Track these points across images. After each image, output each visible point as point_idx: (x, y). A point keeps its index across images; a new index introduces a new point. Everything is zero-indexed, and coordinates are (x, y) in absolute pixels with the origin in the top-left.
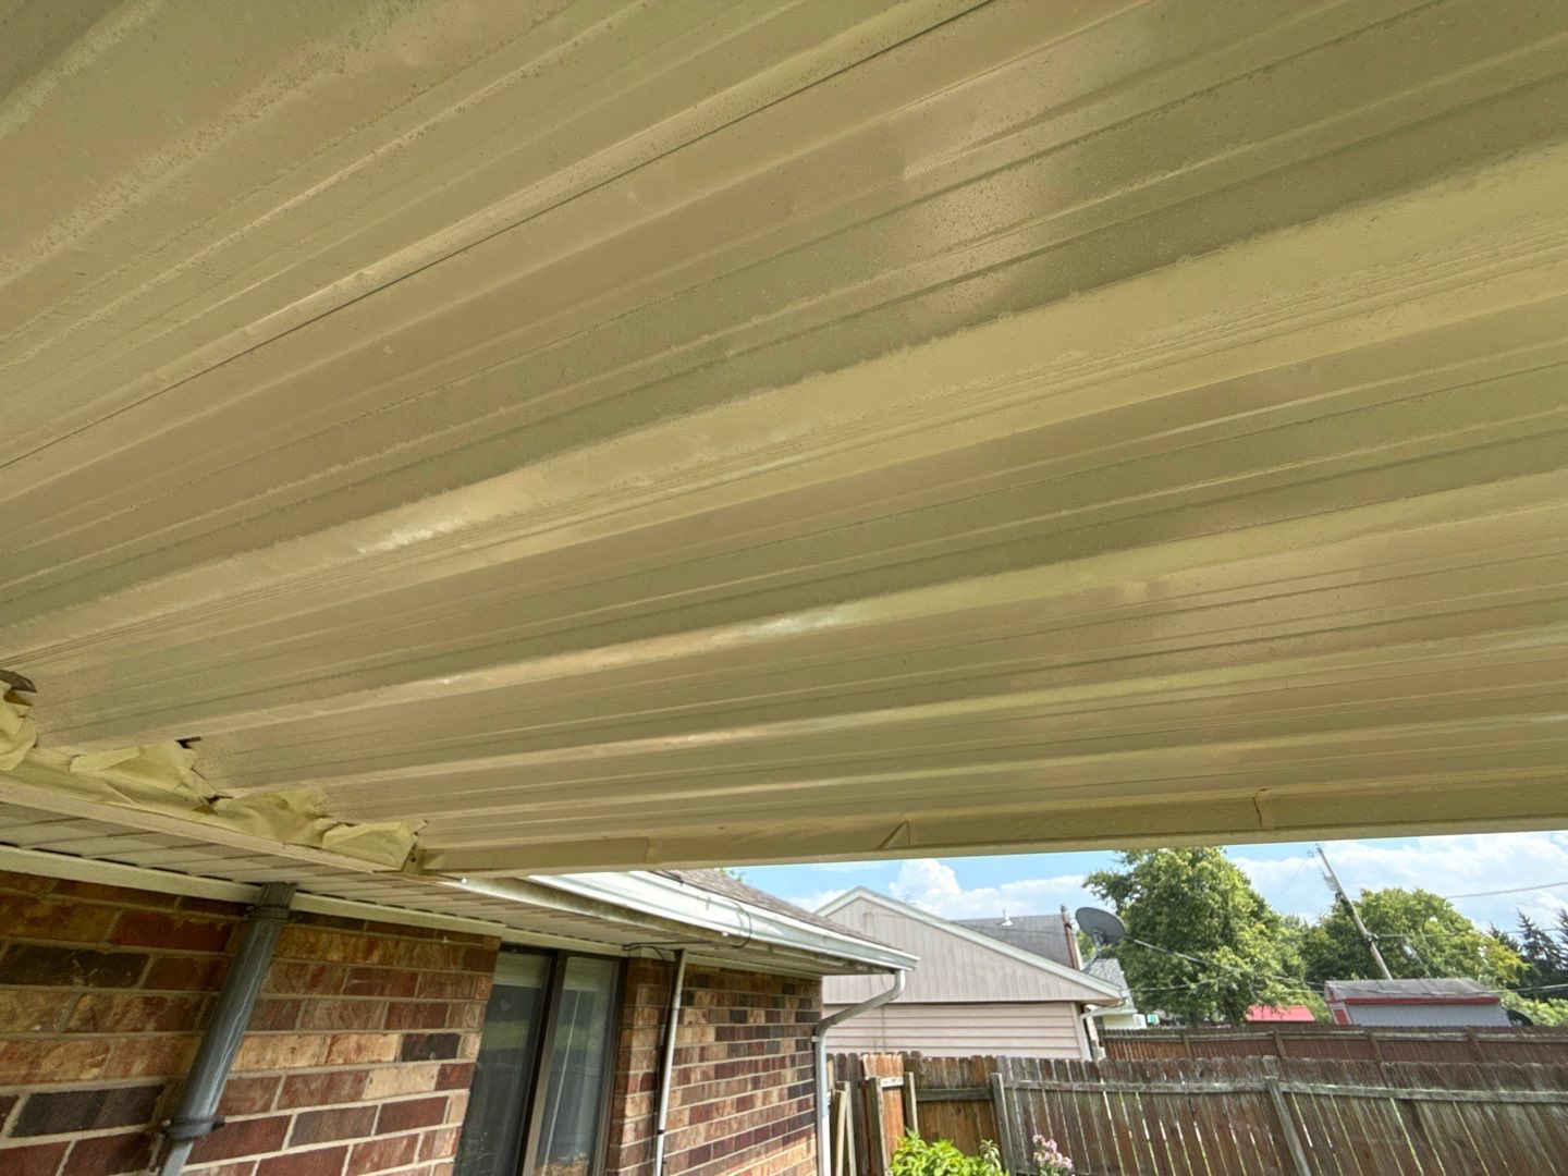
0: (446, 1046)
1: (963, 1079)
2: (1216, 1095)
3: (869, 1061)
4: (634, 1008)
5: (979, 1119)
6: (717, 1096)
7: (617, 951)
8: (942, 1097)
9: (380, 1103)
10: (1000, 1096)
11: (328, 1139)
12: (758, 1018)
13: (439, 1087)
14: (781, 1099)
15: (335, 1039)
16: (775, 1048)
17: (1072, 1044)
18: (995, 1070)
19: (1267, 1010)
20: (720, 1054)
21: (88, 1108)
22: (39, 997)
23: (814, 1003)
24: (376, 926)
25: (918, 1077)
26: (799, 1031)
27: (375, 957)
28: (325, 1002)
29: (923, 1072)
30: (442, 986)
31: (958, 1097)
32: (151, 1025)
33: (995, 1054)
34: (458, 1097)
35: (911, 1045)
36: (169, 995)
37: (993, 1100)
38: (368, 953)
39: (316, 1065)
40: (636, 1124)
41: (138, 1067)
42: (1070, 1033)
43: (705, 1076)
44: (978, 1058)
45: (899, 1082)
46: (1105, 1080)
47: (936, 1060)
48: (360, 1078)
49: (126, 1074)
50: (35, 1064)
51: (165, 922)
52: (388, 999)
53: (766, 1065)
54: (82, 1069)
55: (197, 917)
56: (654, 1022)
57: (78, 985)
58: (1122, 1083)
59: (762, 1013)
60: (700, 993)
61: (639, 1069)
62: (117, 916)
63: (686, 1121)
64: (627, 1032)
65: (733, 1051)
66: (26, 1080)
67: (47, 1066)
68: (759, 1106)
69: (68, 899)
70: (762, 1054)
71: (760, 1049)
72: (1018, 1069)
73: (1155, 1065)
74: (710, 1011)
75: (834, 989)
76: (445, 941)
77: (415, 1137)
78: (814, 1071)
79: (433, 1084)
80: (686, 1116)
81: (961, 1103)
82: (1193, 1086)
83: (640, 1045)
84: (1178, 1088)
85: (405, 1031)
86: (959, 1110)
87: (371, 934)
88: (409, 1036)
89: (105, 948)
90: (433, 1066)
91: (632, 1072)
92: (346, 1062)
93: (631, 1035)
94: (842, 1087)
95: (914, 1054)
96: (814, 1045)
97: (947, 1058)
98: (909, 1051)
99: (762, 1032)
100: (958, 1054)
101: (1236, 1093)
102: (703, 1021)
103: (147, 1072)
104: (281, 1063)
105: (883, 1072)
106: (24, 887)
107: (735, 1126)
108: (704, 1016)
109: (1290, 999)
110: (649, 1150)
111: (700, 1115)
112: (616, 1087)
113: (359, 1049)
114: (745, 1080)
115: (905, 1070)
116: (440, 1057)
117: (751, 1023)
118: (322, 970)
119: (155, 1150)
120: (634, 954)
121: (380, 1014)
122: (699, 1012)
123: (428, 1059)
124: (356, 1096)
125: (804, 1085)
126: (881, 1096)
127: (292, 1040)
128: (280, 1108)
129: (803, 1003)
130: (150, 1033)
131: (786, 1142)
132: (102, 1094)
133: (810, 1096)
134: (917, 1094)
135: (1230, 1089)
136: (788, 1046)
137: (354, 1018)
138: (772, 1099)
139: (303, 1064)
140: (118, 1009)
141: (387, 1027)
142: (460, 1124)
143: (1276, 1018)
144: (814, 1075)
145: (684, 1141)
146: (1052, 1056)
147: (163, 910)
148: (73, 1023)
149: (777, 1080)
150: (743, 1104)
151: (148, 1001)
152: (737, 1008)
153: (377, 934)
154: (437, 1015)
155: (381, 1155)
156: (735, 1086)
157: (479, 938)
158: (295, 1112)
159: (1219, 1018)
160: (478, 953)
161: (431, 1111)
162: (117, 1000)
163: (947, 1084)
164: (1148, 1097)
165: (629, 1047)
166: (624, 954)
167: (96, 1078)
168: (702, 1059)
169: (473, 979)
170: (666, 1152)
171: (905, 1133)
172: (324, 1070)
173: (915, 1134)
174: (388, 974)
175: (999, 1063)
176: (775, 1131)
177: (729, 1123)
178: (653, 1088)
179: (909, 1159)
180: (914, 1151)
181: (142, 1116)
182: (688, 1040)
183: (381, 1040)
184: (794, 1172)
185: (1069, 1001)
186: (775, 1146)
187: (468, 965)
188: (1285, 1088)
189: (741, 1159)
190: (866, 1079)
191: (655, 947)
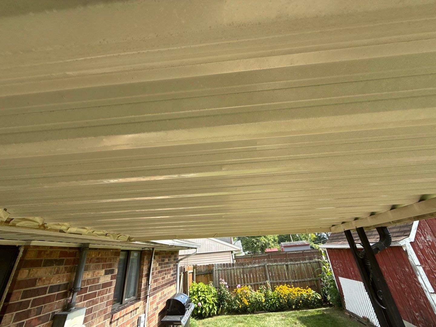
0: (112, 272)
1: (206, 269)
2: (255, 267)
3: (186, 268)
4: (144, 261)
5: (209, 278)
6: (159, 277)
7: (140, 249)
8: (201, 274)
9: (102, 283)
10: (214, 272)
11: (94, 291)
13: (111, 279)
14: (170, 277)
15: (94, 272)
17: (229, 260)
18: (213, 267)
19: (269, 249)
20: (159, 269)
21: (58, 287)
22: (49, 268)
23: (177, 256)
24: (100, 249)
25: (196, 270)
26: (174, 262)
27: (100, 255)
28: (92, 265)
29: (197, 269)
30: (111, 260)
31: (205, 273)
32: (66, 272)
33: (213, 263)
34: (114, 281)
35: (194, 263)
36: (68, 266)
37: (212, 273)
39: (92, 277)
40: (144, 284)
41: (65, 280)
42: (229, 258)
43: (156, 273)
44: (210, 265)
45: (192, 271)
46: (235, 266)
47: (201, 266)
48: (99, 279)
49: (63, 281)
50: (50, 281)
51: (66, 252)
52: (102, 263)
53: (168, 270)
54: (57, 281)
55: (71, 251)
56: (147, 263)
57: (55, 266)
58: (239, 267)
59: (167, 259)
61: (145, 273)
62: (59, 252)
63: (153, 282)
64: (142, 266)
65: (162, 268)
66: (49, 284)
67: (52, 281)
68: (166, 278)
69: (52, 250)
70: (167, 268)
71: (167, 267)
72: (218, 266)
73: (245, 263)
74: (158, 260)
75: (181, 252)
76: (111, 251)
77: (107, 289)
78: (177, 271)
80: (153, 281)
82: (252, 266)
83: (145, 268)
84: (249, 267)
85: (105, 269)
86: (205, 276)
87: (99, 251)
88: (106, 270)
89: (58, 258)
90: (110, 276)
91: (143, 274)
92: (96, 276)
93: (143, 266)
94: (181, 273)
95: (196, 265)
96: (177, 265)
97: (203, 265)
98: (195, 265)
99: (167, 263)
100: (206, 264)
101: (259, 267)
102: (156, 262)
103: (66, 280)
104: (86, 277)
105: (189, 269)
106: (45, 248)
107: (162, 283)
108: (157, 261)
109: (274, 247)
110: (146, 288)
111: (155, 281)
112: (140, 277)
113: (98, 273)
114: (164, 273)
115: (193, 269)
116: (111, 274)
117: (165, 262)
118: (91, 259)
119: (68, 294)
120: (143, 249)
121: (101, 266)
122: (156, 260)
123: (109, 274)
124: (98, 282)
125: (175, 274)
126: (188, 275)
127: (88, 273)
128: (86, 285)
129: (175, 256)
130: (66, 274)
131: (171, 285)
132: (60, 285)
133: (176, 276)
134: (196, 273)
135: (258, 266)
136: (172, 266)
137: (97, 268)
138: (169, 277)
139: (89, 277)
140: (61, 269)
141: (102, 269)
142: (114, 286)
143: (271, 251)
145: (152, 286)
146: (225, 263)
147: (66, 250)
148: (55, 273)
149: (169, 273)
150: (163, 278)
151: (65, 268)
152: (163, 259)
153: (100, 251)
154: (110, 266)
155: (102, 293)
156: (162, 275)
157: (117, 249)
158: (89, 286)
159: (260, 252)
160: (117, 252)
161: (110, 284)
163: (203, 271)
164: (243, 269)
165: (143, 269)
166: (142, 250)
167: (59, 282)
168: (156, 270)
169: (116, 258)
170: (150, 288)
171: (193, 282)
172: (93, 278)
173: (195, 282)
174: (102, 259)
175: (214, 265)
176: (169, 283)
177: (160, 282)
178: (147, 276)
179: (193, 287)
180: (194, 285)
181: (66, 289)
182: (154, 266)
183: (102, 271)
184: (172, 291)
185: (229, 251)
186: (169, 286)
187: (115, 255)
188: (268, 265)
189: (162, 289)
190: (185, 271)
191: (148, 248)
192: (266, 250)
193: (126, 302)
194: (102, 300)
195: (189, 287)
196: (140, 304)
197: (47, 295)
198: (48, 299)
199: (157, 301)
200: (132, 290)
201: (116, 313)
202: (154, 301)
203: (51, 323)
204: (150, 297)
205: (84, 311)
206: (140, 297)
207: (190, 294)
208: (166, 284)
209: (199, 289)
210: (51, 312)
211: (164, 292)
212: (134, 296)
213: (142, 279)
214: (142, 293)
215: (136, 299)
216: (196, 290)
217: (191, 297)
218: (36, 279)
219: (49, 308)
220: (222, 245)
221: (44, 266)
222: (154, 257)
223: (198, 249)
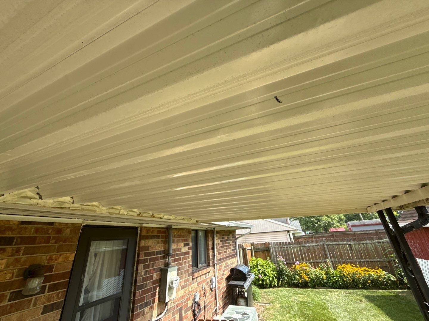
0: (188, 244)
1: (263, 247)
2: (313, 246)
3: (244, 245)
6: (221, 251)
7: (205, 229)
8: (259, 250)
9: (183, 252)
11: (179, 256)
12: (226, 238)
15: (178, 244)
16: (229, 243)
17: (286, 239)
19: (334, 229)
22: (153, 241)
24: (178, 229)
25: (254, 247)
27: (179, 233)
28: (176, 239)
29: (255, 246)
30: (186, 236)
31: (262, 250)
32: (162, 243)
33: (270, 242)
34: (191, 251)
35: (252, 242)
36: (163, 239)
37: (269, 250)
38: (178, 233)
40: (211, 255)
41: (162, 248)
42: (286, 237)
43: (219, 248)
44: (266, 243)
45: (250, 248)
46: (292, 245)
48: (181, 249)
52: (181, 239)
53: (228, 246)
54: (159, 248)
56: (212, 239)
57: (156, 239)
60: (217, 234)
61: (211, 247)
62: (157, 231)
64: (208, 242)
65: (223, 244)
66: (155, 249)
67: (156, 248)
68: (228, 252)
69: (153, 229)
71: (227, 243)
72: (274, 244)
75: (238, 232)
76: (185, 230)
77: (187, 256)
78: (236, 246)
79: (188, 249)
80: (217, 254)
81: (263, 251)
83: (210, 243)
88: (184, 243)
89: (157, 234)
90: (187, 247)
91: (210, 247)
92: (179, 247)
94: (240, 249)
96: (235, 242)
97: (259, 243)
98: (252, 243)
99: (227, 240)
100: (262, 243)
102: (218, 239)
104: (174, 247)
105: (247, 246)
109: (340, 226)
110: (213, 259)
111: (220, 254)
112: (207, 250)
115: (251, 246)
116: (188, 246)
117: (225, 239)
118: (175, 235)
119: (166, 257)
120: (207, 229)
121: (181, 240)
122: (217, 238)
124: (181, 251)
126: (247, 251)
127: (174, 244)
129: (233, 235)
132: (161, 251)
133: (235, 251)
134: (254, 250)
135: (316, 245)
136: (231, 242)
137: (178, 241)
138: (230, 251)
139: (175, 247)
141: (182, 242)
142: (191, 255)
143: (336, 231)
144: (236, 247)
145: (218, 257)
146: (281, 241)
147: (160, 229)
148: (157, 243)
149: (230, 248)
150: (225, 252)
151: (162, 241)
152: (223, 237)
154: (187, 240)
155: (184, 258)
157: (189, 229)
160: (189, 231)
161: (188, 253)
162: (159, 241)
163: (260, 248)
168: (219, 245)
169: (189, 235)
170: (216, 259)
171: (252, 257)
172: (177, 248)
173: (254, 257)
174: (181, 235)
175: (271, 244)
176: (231, 256)
177: (223, 255)
178: (213, 250)
179: (253, 262)
180: (254, 260)
181: (164, 254)
182: (216, 242)
183: (182, 244)
184: (234, 263)
185: (286, 231)
186: (231, 259)
187: (189, 233)
188: (327, 244)
189: (226, 260)
190: (244, 248)
191: (210, 228)
192: (330, 230)
193: (200, 267)
194: (185, 263)
195: (249, 261)
196: (210, 269)
197: (155, 256)
198: (156, 259)
199: (223, 269)
200: (203, 259)
201: (195, 273)
202: (221, 268)
203: (160, 273)
204: (217, 265)
205: (176, 268)
206: (210, 264)
207: (251, 267)
208: (228, 257)
209: (258, 263)
210: (159, 267)
211: (227, 263)
212: (205, 263)
213: (209, 252)
214: (211, 262)
215: (207, 266)
216: (255, 264)
217: (252, 269)
218: (149, 246)
219: (158, 264)
220: (277, 225)
221: (151, 239)
222: (216, 235)
223: (252, 229)
